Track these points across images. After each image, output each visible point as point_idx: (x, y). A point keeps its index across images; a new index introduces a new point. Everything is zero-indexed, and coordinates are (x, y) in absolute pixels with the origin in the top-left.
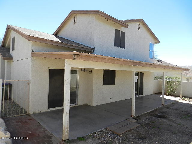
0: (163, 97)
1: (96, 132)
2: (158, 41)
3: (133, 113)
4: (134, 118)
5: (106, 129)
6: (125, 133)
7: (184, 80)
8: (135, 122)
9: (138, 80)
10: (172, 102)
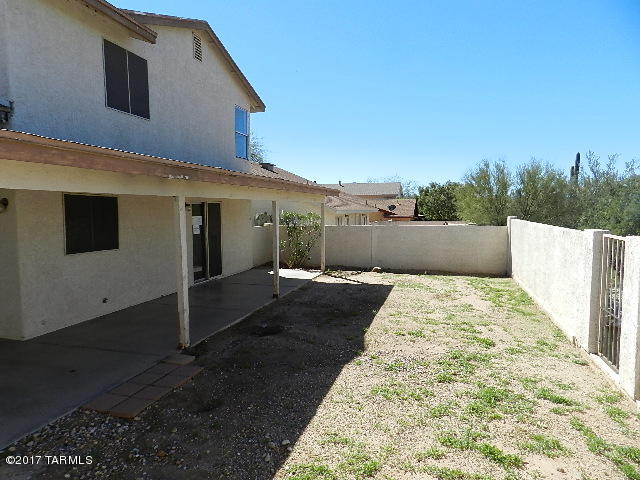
0: (277, 273)
1: (36, 435)
2: (260, 106)
3: (185, 337)
4: (187, 352)
5: (77, 414)
6: (153, 408)
7: (329, 222)
8: (190, 364)
9: (202, 228)
10: (300, 286)
